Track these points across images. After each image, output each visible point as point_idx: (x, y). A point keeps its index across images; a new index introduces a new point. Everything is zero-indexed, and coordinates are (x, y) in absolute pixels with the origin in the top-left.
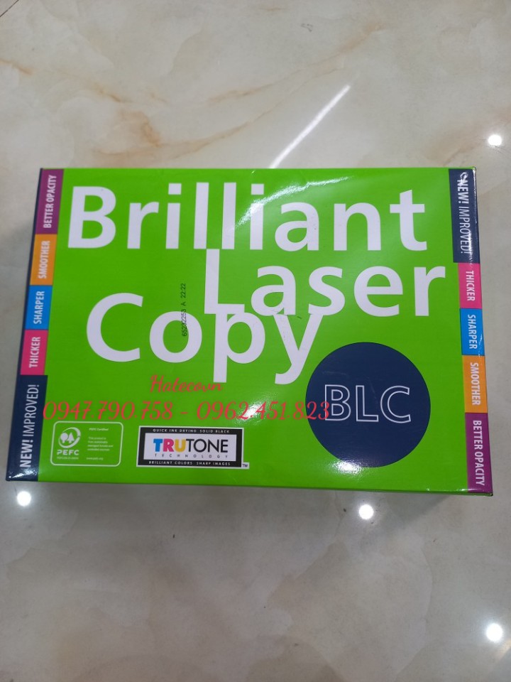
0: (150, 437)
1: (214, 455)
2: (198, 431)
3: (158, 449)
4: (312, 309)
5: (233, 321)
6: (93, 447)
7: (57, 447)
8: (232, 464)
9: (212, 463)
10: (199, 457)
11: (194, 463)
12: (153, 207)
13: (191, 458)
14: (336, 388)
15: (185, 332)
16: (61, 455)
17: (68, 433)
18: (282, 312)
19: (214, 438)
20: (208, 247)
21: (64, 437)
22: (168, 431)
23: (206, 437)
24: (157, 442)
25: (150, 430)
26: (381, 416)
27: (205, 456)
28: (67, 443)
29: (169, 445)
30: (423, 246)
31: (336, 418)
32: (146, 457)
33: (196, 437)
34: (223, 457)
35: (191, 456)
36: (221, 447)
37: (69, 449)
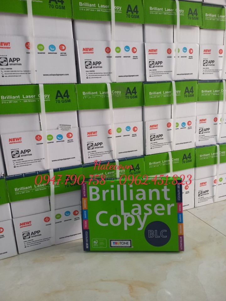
0: (112, 242)
1: (126, 245)
2: (122, 240)
3: (114, 244)
4: (145, 213)
5: (128, 216)
6: (101, 244)
7: (93, 244)
8: (130, 247)
9: (125, 247)
10: (123, 246)
11: (122, 247)
12: (108, 191)
13: (121, 246)
14: (151, 231)
15: (117, 219)
16: (94, 246)
17: (95, 241)
18: (138, 214)
19: (125, 242)
20: (121, 200)
21: (94, 242)
22: (116, 240)
23: (124, 242)
24: (114, 243)
25: (112, 240)
26: (161, 236)
27: (124, 245)
28: (95, 243)
29: (116, 243)
30: (169, 199)
31: (151, 237)
32: (112, 246)
33: (122, 241)
34: (128, 246)
35: (121, 245)
36: (127, 243)
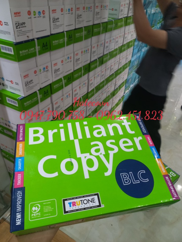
3: (70, 206)
4: (109, 152)
5: (87, 158)
6: (46, 210)
8: (98, 206)
9: (91, 208)
10: (86, 206)
11: (85, 209)
12: (56, 131)
13: (83, 207)
14: (124, 174)
15: (72, 164)
16: (33, 216)
18: (101, 154)
19: (90, 198)
20: (74, 139)
22: (73, 199)
23: (87, 198)
25: (66, 200)
27: (88, 205)
28: (35, 211)
29: (74, 204)
30: (133, 132)
32: (66, 210)
33: (83, 199)
34: (94, 204)
37: (36, 213)
